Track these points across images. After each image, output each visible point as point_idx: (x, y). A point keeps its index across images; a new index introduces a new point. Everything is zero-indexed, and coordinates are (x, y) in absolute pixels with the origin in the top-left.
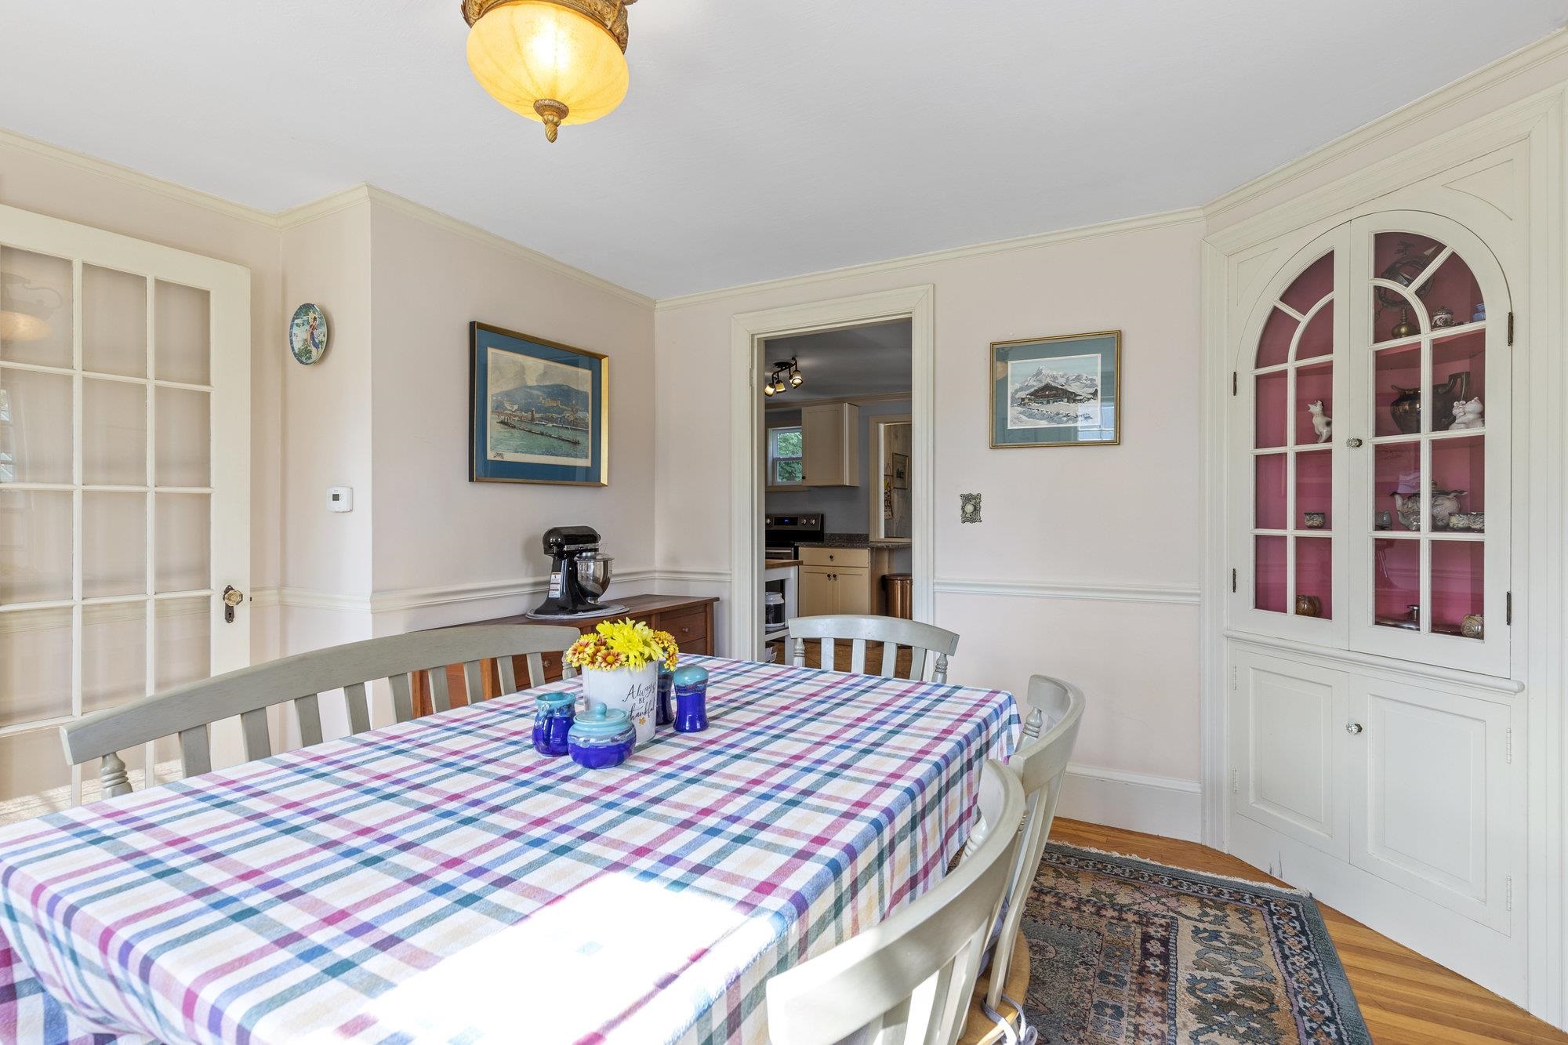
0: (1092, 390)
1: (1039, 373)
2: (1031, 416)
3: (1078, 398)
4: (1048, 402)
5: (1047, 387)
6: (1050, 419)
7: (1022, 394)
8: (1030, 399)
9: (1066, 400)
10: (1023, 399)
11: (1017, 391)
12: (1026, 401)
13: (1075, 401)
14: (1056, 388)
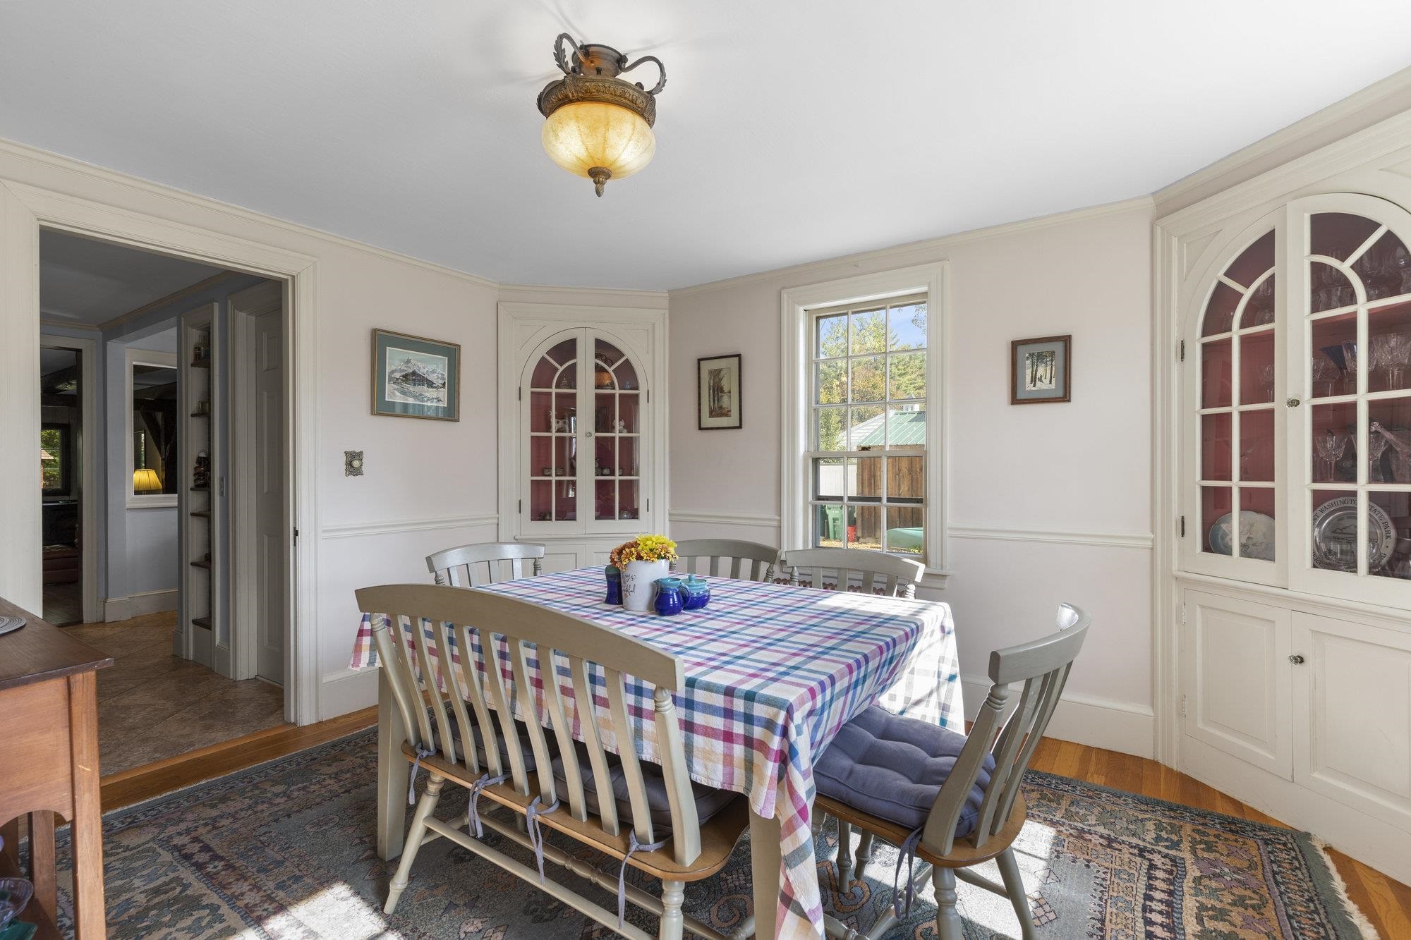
0: (442, 382)
1: (409, 361)
2: (404, 393)
3: (434, 385)
4: (415, 385)
5: (414, 373)
6: (415, 397)
7: (397, 375)
8: (402, 380)
9: (426, 385)
10: (397, 379)
11: (393, 372)
12: (399, 381)
13: (432, 387)
14: (419, 375)
